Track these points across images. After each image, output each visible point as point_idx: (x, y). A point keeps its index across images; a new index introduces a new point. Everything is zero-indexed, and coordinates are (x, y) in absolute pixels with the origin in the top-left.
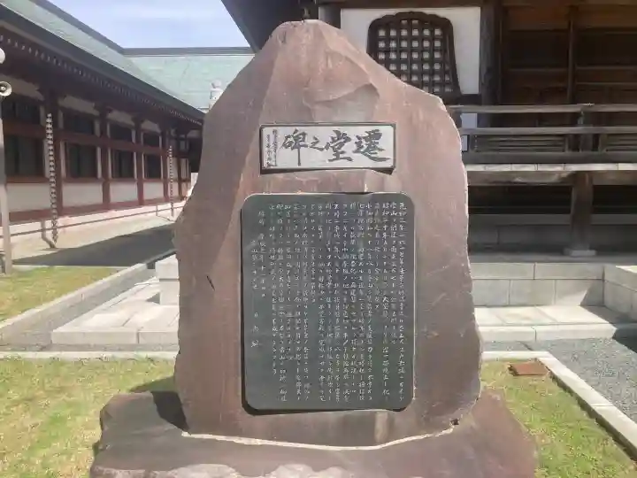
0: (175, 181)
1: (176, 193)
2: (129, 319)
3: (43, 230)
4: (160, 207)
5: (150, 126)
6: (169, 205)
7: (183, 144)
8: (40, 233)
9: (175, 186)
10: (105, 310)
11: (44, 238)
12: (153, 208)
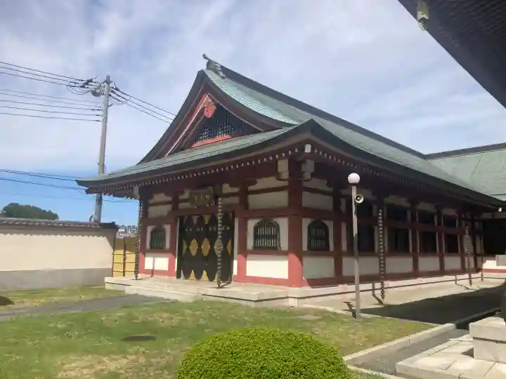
0: (471, 255)
1: (472, 265)
2: (450, 366)
3: (374, 289)
4: (459, 277)
5: (450, 212)
6: (467, 276)
7: (477, 224)
8: (371, 292)
9: (472, 260)
10: (429, 355)
11: (374, 295)
12: (453, 277)
